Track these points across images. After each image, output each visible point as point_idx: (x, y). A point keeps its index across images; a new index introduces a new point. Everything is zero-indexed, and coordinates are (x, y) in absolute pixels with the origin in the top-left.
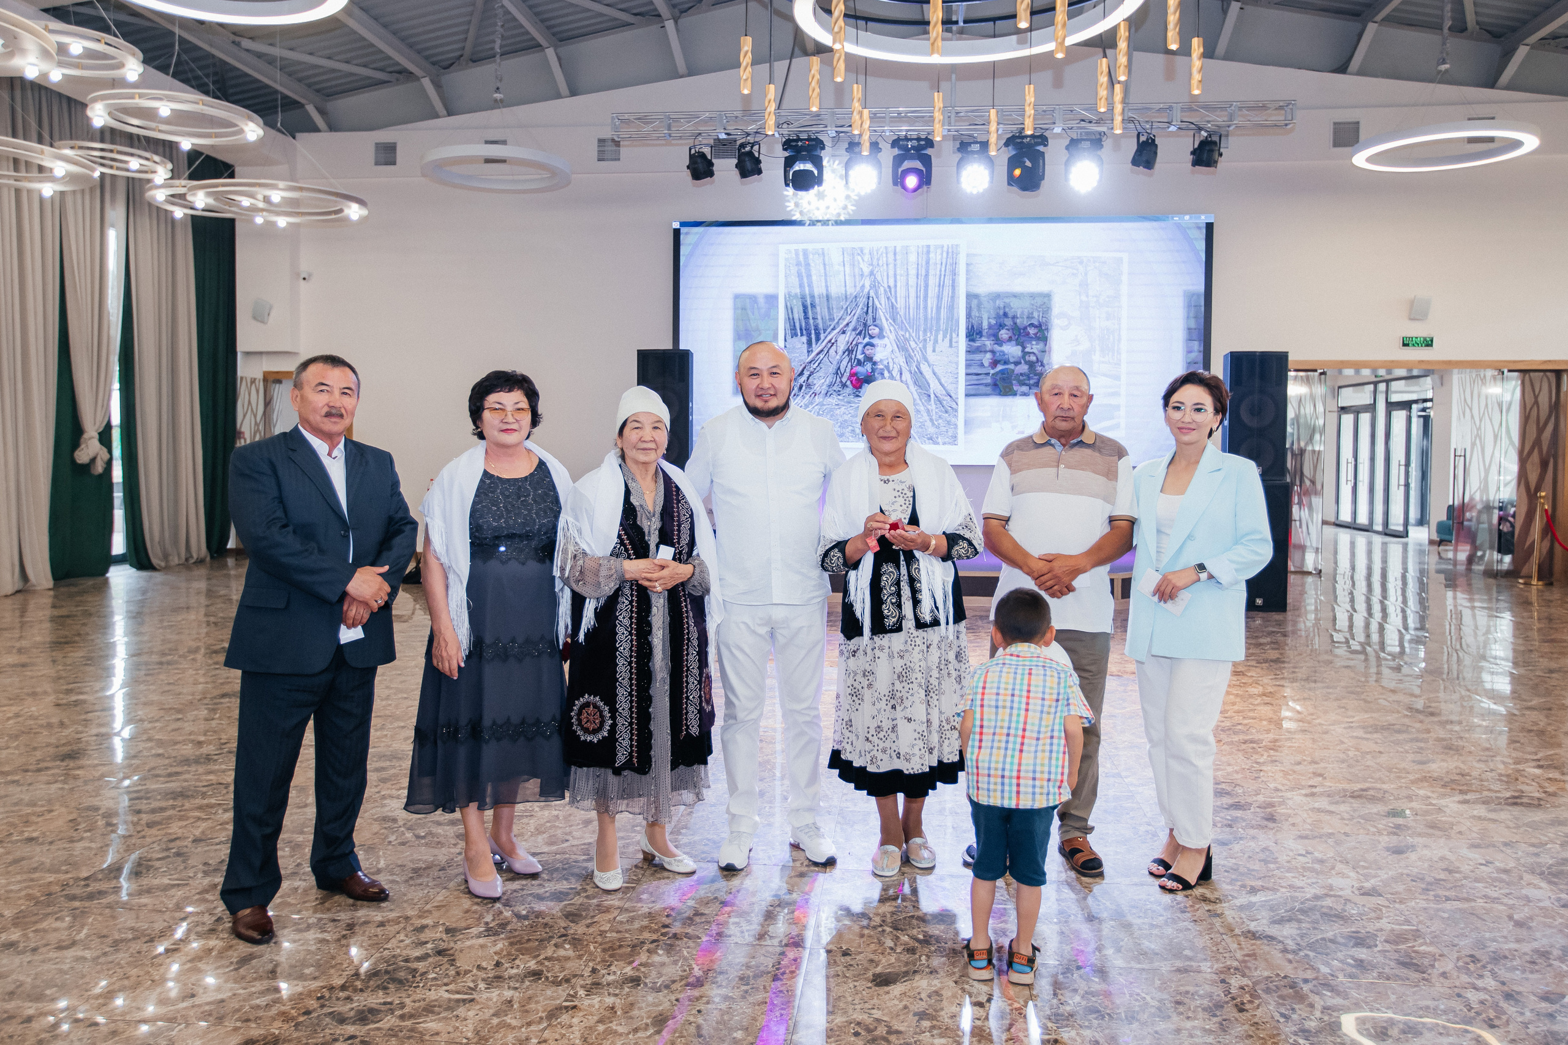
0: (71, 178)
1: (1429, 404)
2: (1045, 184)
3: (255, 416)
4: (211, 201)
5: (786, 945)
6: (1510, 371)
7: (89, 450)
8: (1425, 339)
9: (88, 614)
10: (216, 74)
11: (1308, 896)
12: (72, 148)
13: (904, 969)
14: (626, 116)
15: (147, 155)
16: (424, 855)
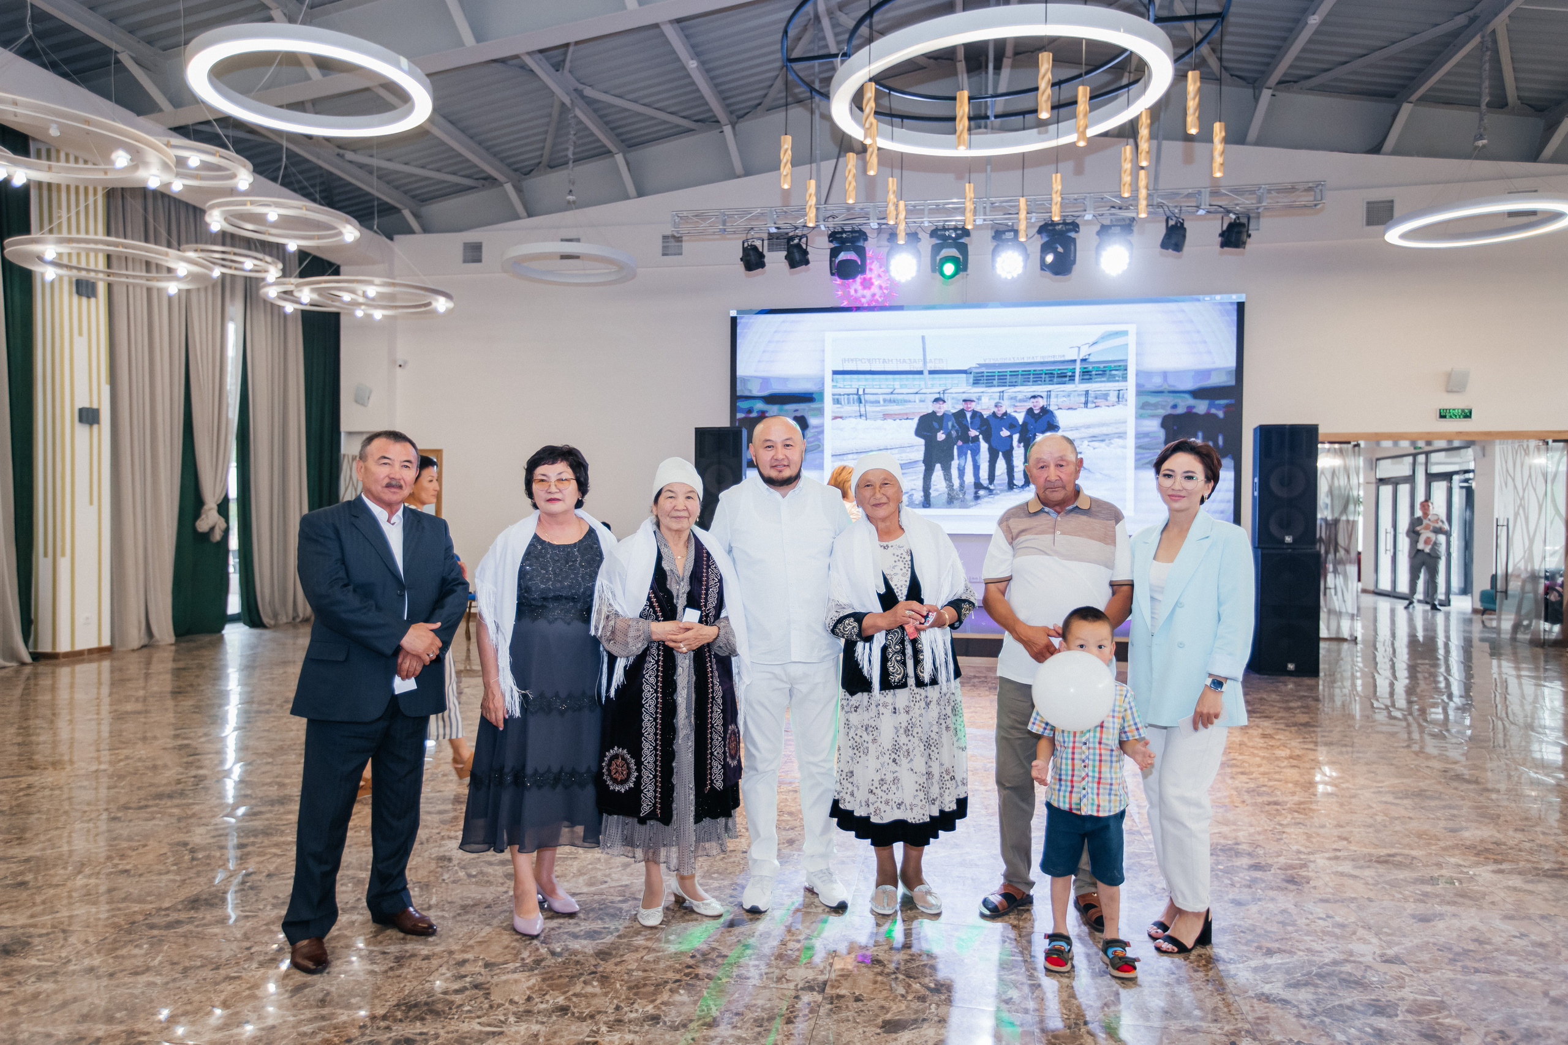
0: (192, 277)
1: (1471, 475)
2: (1077, 268)
3: (356, 490)
4: (315, 296)
5: (802, 989)
6: (1554, 441)
7: (209, 519)
8: (1463, 411)
9: (202, 667)
10: (322, 183)
11: (1327, 960)
12: (196, 251)
13: (913, 1017)
14: (685, 214)
15: (260, 256)
16: (474, 892)
